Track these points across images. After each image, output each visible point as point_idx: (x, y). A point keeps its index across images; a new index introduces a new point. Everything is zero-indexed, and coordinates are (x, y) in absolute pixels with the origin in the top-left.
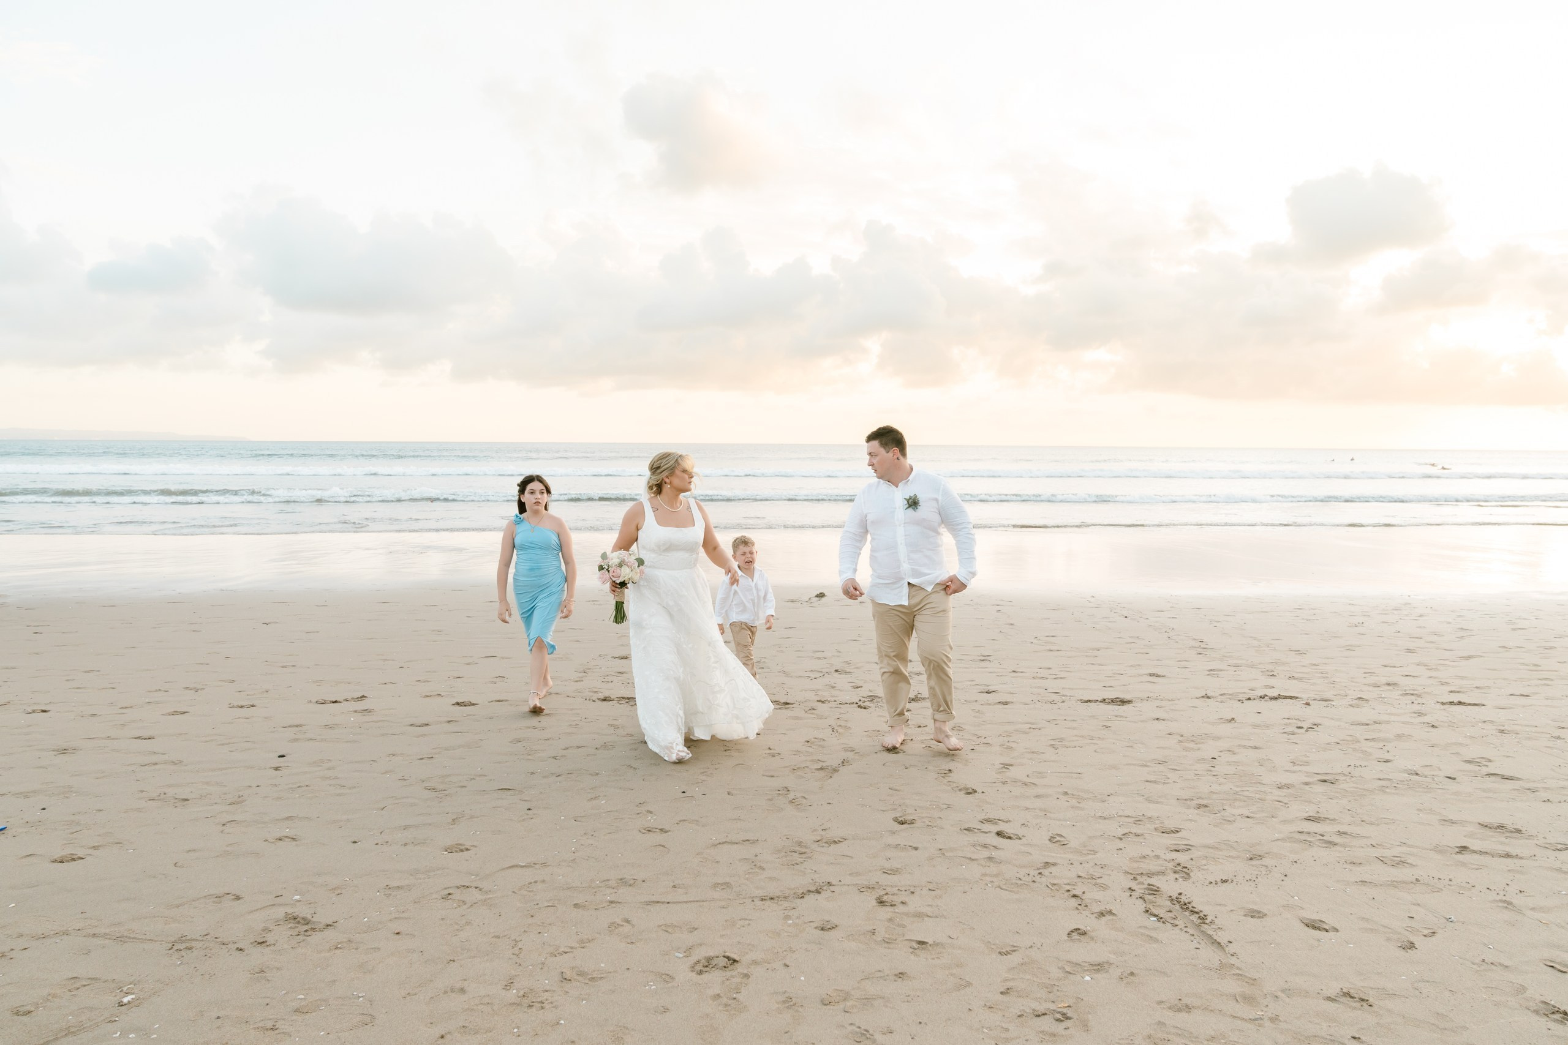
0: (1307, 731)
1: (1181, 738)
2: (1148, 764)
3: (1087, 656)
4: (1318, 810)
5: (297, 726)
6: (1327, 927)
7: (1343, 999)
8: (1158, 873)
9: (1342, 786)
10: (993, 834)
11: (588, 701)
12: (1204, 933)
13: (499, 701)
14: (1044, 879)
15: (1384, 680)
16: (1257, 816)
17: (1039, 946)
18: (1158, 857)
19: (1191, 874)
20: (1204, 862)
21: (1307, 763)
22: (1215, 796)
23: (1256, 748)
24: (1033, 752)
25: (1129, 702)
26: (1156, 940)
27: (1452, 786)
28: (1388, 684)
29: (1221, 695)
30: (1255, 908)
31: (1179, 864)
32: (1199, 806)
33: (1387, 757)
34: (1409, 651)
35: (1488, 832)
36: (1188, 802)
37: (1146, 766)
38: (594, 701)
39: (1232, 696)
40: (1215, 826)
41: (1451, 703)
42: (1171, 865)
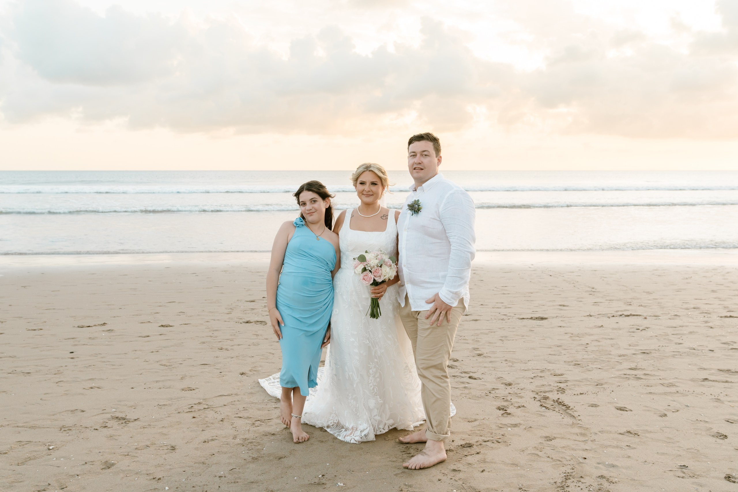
0: (641, 331)
1: (571, 335)
2: (552, 347)
3: (525, 296)
4: (637, 365)
5: (73, 338)
6: (627, 410)
7: (627, 434)
8: (549, 391)
9: (653, 355)
10: (467, 378)
11: (237, 323)
12: (568, 413)
13: (185, 324)
14: (491, 395)
15: (692, 306)
16: (605, 368)
17: (488, 419)
18: (550, 385)
19: (566, 392)
20: (573, 387)
21: (637, 345)
22: (584, 360)
23: (612, 339)
24: (490, 343)
25: (546, 319)
26: (544, 416)
27: (711, 354)
28: (694, 308)
29: (598, 315)
30: (594, 403)
31: (560, 388)
32: (575, 365)
33: (681, 342)
34: (713, 291)
35: (721, 373)
36: (570, 363)
37: (550, 348)
38: (241, 323)
39: (604, 315)
40: (582, 373)
41: (726, 317)
42: (556, 388)
